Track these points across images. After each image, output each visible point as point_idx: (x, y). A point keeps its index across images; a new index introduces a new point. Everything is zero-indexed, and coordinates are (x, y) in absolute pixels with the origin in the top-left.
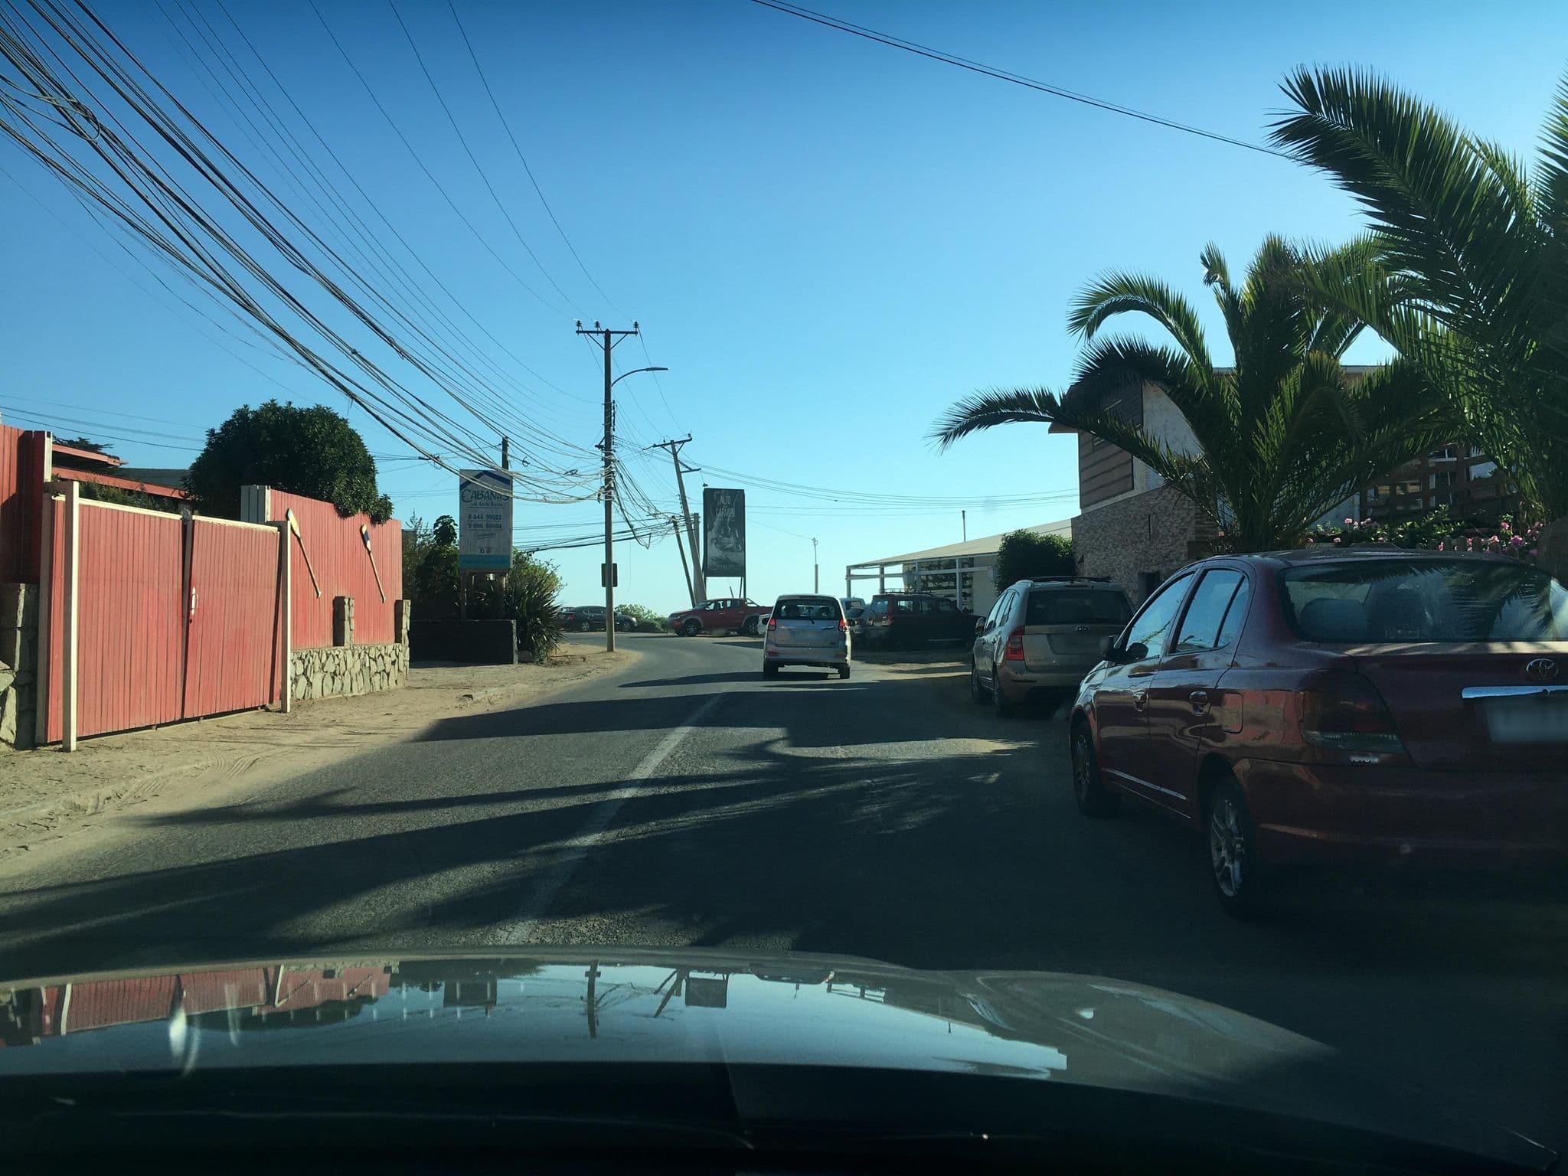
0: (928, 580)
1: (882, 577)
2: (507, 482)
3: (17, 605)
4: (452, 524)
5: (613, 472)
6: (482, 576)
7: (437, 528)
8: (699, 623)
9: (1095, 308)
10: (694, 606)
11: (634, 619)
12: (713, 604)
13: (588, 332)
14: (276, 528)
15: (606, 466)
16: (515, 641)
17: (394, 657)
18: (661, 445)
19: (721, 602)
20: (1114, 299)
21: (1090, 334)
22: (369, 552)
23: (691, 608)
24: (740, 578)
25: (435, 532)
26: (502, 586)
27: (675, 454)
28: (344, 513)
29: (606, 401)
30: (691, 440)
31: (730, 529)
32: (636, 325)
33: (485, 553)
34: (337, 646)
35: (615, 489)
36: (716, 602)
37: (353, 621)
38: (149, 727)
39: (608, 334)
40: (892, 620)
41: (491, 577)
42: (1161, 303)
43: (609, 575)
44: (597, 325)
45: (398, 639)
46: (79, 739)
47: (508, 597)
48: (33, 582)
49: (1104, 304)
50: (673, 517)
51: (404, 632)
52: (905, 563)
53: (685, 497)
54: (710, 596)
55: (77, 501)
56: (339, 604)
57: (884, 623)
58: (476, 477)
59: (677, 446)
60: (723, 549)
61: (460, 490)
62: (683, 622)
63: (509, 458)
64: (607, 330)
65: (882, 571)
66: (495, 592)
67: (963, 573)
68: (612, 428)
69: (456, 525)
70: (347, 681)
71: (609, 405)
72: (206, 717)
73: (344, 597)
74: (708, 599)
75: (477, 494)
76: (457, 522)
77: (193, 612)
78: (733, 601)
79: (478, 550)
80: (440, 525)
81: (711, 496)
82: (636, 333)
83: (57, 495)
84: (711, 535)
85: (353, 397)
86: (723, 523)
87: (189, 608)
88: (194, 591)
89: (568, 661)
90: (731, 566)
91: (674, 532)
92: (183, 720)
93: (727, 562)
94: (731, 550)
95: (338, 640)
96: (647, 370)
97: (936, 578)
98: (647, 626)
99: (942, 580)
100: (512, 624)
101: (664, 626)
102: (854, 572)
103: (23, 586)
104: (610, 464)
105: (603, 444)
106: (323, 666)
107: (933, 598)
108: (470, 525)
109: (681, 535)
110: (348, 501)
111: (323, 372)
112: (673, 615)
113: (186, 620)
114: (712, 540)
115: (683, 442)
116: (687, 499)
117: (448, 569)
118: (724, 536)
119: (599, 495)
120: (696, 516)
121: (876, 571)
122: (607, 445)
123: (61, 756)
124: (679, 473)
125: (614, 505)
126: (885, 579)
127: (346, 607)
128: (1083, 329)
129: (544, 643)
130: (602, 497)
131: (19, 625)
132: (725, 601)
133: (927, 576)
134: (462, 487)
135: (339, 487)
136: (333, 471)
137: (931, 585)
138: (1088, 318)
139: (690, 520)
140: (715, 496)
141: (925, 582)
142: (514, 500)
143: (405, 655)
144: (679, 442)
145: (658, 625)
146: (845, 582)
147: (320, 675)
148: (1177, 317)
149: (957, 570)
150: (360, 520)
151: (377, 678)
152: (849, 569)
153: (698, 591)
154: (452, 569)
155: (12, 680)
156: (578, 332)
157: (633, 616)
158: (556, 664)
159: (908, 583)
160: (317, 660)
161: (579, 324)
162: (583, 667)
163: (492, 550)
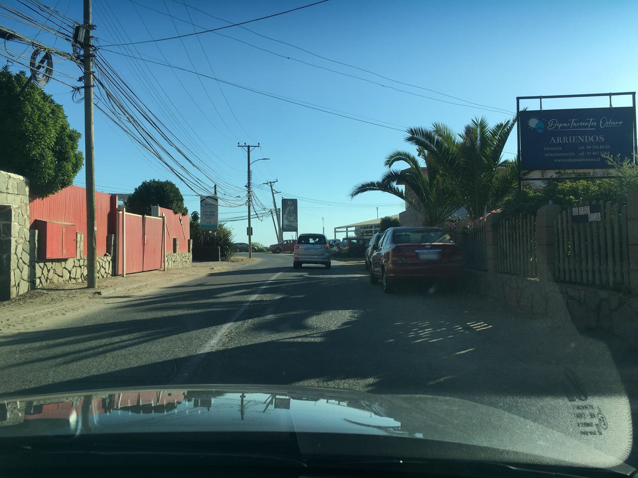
0: (364, 233)
1: (347, 231)
2: (216, 200)
3: (112, 239)
4: (197, 214)
5: (251, 195)
6: (207, 232)
7: (192, 216)
8: (281, 249)
9: (391, 160)
10: (279, 242)
11: (256, 248)
12: (286, 242)
13: (242, 146)
14: (162, 218)
15: (248, 193)
16: (220, 254)
17: (188, 257)
18: (266, 183)
19: (289, 241)
20: (396, 157)
21: (390, 167)
22: (182, 225)
23: (278, 243)
24: (295, 232)
25: (192, 217)
26: (215, 235)
27: (271, 187)
28: (176, 213)
29: (248, 171)
30: (277, 181)
31: (292, 214)
32: (259, 144)
33: (209, 224)
34: (175, 253)
35: (251, 201)
36: (287, 241)
37: (178, 246)
38: (136, 273)
39: (249, 147)
40: (349, 246)
41: (211, 232)
42: (409, 158)
43: (250, 231)
44: (245, 144)
45: (189, 252)
46: (126, 274)
47: (217, 238)
48: (115, 234)
49: (393, 159)
50: (271, 210)
51: (191, 249)
52: (356, 227)
53: (275, 202)
54: (284, 239)
55: (125, 213)
56: (175, 240)
57: (347, 248)
58: (206, 198)
59: (273, 183)
60: (289, 221)
61: (201, 202)
62: (275, 248)
63: (217, 192)
64: (249, 146)
65: (347, 230)
66: (213, 238)
67: (375, 230)
68: (250, 180)
69: (199, 214)
70: (177, 264)
71: (249, 172)
72: (148, 271)
73: (176, 238)
74: (284, 240)
75: (206, 204)
76: (199, 213)
77: (145, 242)
78: (293, 240)
79: (207, 223)
80: (193, 215)
81: (284, 201)
82: (259, 146)
83: (119, 211)
84: (285, 216)
85: (182, 179)
86: (289, 212)
87: (144, 241)
88: (145, 236)
89: (237, 261)
90: (292, 228)
91: (271, 215)
92: (143, 272)
93: (291, 226)
94: (292, 222)
95: (175, 251)
96: (263, 159)
97: (367, 232)
98: (261, 250)
99: (369, 233)
100: (219, 248)
101: (267, 250)
102: (337, 230)
103: (113, 235)
104: (250, 192)
105: (247, 185)
106: (172, 258)
107: (364, 239)
108: (204, 215)
109: (274, 216)
110: (177, 209)
111: (176, 174)
112: (271, 246)
113: (144, 244)
114: (285, 218)
115: (274, 182)
116: (276, 203)
117: (196, 229)
118: (289, 216)
119: (246, 204)
120: (279, 209)
121: (345, 230)
122: (249, 186)
123: (123, 278)
124: (273, 194)
125: (251, 207)
126: (348, 232)
127: (177, 241)
128: (388, 166)
129: (229, 254)
130: (247, 204)
131: (112, 245)
132: (290, 240)
133: (363, 231)
134: (201, 201)
135: (174, 205)
136: (173, 200)
137: (365, 234)
138: (389, 163)
139: (277, 211)
140: (286, 201)
141: (363, 233)
142: (219, 206)
143: (191, 257)
144: (273, 182)
145: (265, 250)
146: (334, 233)
147: (171, 261)
148: (413, 162)
149: (373, 229)
150: (179, 215)
151: (184, 263)
152: (335, 229)
153: (280, 237)
154: (197, 229)
155: (111, 258)
156: (238, 146)
157: (256, 246)
158: (233, 261)
159: (356, 234)
160: (170, 257)
161: (239, 143)
162: (243, 262)
163: (211, 223)
